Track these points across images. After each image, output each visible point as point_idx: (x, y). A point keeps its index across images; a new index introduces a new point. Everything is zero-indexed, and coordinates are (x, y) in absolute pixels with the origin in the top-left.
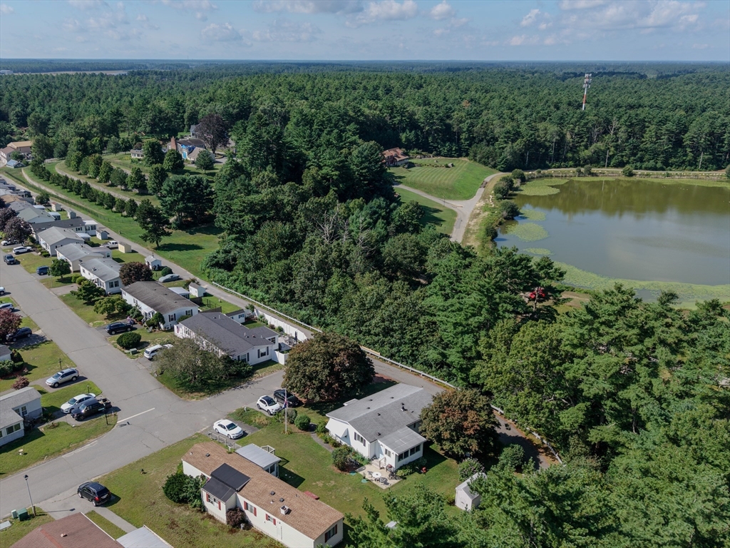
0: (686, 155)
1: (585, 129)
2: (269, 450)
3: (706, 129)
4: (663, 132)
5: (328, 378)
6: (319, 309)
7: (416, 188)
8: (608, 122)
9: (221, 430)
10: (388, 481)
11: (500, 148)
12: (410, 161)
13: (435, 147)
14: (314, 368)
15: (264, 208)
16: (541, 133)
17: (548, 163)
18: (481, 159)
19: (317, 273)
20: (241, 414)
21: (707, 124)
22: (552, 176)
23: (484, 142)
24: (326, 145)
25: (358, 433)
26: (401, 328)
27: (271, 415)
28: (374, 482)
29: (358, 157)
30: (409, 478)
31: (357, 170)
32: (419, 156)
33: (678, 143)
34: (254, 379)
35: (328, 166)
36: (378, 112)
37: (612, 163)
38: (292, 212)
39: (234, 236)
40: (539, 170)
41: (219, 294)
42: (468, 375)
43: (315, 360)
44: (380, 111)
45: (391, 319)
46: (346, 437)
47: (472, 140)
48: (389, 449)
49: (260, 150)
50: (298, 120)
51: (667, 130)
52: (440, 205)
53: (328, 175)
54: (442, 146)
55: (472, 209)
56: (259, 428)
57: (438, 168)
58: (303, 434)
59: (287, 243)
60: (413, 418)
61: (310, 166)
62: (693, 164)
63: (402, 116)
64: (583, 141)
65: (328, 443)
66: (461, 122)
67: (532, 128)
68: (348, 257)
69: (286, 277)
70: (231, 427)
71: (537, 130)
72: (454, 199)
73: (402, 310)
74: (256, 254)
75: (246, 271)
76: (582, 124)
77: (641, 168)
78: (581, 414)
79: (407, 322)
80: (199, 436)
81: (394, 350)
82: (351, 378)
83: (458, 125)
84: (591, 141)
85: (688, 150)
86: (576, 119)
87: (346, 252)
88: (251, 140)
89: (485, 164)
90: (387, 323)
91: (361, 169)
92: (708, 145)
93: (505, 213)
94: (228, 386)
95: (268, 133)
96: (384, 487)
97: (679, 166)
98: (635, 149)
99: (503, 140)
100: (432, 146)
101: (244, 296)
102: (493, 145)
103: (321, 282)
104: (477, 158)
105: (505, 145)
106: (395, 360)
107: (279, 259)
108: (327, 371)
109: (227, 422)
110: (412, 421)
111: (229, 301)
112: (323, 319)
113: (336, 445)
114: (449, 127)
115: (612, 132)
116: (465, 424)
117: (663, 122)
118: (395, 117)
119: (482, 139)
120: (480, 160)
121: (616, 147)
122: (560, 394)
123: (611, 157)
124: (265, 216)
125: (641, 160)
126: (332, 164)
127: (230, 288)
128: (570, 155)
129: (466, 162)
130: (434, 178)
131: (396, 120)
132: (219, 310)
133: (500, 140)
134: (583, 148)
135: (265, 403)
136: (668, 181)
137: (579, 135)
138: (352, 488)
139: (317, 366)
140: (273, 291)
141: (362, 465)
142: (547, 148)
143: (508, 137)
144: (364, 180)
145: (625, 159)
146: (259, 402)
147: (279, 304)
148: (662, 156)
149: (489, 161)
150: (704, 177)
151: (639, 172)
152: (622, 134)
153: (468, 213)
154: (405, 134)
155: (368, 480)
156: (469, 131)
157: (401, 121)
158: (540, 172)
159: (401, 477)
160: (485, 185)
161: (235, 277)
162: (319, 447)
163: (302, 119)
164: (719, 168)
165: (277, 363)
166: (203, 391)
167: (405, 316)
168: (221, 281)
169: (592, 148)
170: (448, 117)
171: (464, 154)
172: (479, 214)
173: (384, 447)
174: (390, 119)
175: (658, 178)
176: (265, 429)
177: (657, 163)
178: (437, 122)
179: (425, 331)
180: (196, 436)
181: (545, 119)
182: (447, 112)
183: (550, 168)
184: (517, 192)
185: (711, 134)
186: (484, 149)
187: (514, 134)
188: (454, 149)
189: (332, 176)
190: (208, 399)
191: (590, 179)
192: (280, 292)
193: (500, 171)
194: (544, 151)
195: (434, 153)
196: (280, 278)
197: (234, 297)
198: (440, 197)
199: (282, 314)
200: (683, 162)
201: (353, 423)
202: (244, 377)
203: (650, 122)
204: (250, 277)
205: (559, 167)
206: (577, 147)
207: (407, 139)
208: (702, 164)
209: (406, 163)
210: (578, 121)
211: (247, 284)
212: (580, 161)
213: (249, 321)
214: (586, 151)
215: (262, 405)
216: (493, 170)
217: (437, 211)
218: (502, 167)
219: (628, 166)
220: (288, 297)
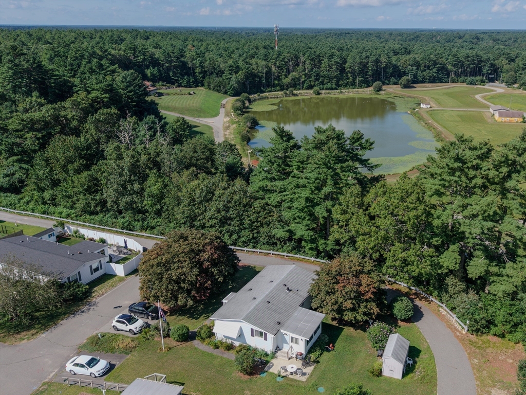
0: (348, 79)
1: (283, 63)
2: (157, 379)
3: (358, 60)
4: (333, 63)
5: (199, 278)
6: (139, 214)
7: (171, 111)
8: (297, 57)
9: (78, 370)
10: (304, 371)
11: (227, 79)
12: (158, 91)
13: (176, 80)
14: (180, 271)
15: (47, 125)
16: (254, 66)
17: (262, 88)
18: (214, 87)
19: (130, 177)
20: (97, 343)
21: (358, 57)
22: (268, 98)
23: (214, 75)
24: (89, 72)
25: (255, 328)
26: (239, 215)
27: (135, 334)
28: (290, 376)
29: (123, 82)
30: (321, 359)
31: (124, 94)
32: (164, 88)
33: (342, 70)
34: (94, 300)
35: (97, 90)
36: (123, 53)
37: (304, 87)
38: (79, 126)
39: (15, 158)
40: (258, 93)
41: (12, 218)
42: (317, 244)
43: (179, 261)
44: (124, 51)
45: (227, 209)
46: (241, 335)
47: (204, 73)
48: (295, 336)
49: (22, 77)
50: (51, 56)
51: (335, 62)
52: (196, 122)
53: (98, 98)
54: (182, 79)
55: (222, 124)
56: (127, 353)
57: (183, 96)
58: (184, 345)
59: (85, 155)
60: (301, 296)
61: (77, 91)
62: (353, 84)
63: (144, 56)
64: (283, 72)
65: (218, 348)
66: (193, 59)
67: (247, 63)
68: (158, 159)
69: (94, 187)
70: (91, 363)
71: (251, 64)
72: (205, 117)
73: (236, 197)
74: (51, 170)
75: (42, 190)
76: (281, 59)
77: (323, 89)
78: (456, 255)
79: (243, 209)
80: (49, 386)
81: (235, 237)
82: (221, 271)
83: (191, 62)
84: (288, 72)
85: (349, 75)
86: (276, 56)
87: (155, 154)
88: (10, 68)
89: (218, 91)
90: (223, 213)
91: (128, 92)
92: (360, 71)
93: (249, 124)
94: (65, 314)
95: (28, 61)
96: (304, 379)
97: (346, 85)
98: (318, 76)
99: (228, 72)
100: (172, 79)
101: (44, 216)
102: (221, 76)
103: (136, 186)
104: (211, 87)
105: (230, 76)
106: (239, 246)
107: (78, 171)
108: (196, 271)
109: (84, 359)
110: (301, 300)
111: (28, 224)
112: (146, 223)
113: (230, 347)
114: (184, 64)
115: (301, 64)
116: (362, 289)
117: (332, 56)
118: (138, 56)
119: (212, 72)
120: (214, 89)
121: (306, 75)
122: (437, 241)
123: (304, 82)
124: (51, 133)
125: (322, 83)
126: (100, 88)
127: (24, 210)
128: (276, 82)
129: (203, 90)
130: (183, 102)
131: (140, 58)
132: (21, 233)
133: (226, 72)
134: (283, 77)
135: (124, 323)
136: (341, 96)
137: (279, 67)
138: (272, 391)
139: (183, 268)
140: (79, 205)
141: (267, 362)
142: (260, 78)
143: (232, 70)
144: (132, 102)
145: (312, 83)
146: (114, 323)
147: (88, 217)
148: (334, 80)
149: (221, 89)
150: (362, 92)
151: (323, 91)
152: (308, 66)
153: (221, 126)
154: (149, 70)
155: (283, 377)
156: (201, 66)
157: (144, 60)
158: (259, 95)
159: (314, 362)
160: (224, 106)
161: (27, 199)
162: (210, 355)
163: (55, 55)
164: (368, 86)
165: (115, 276)
166: (34, 328)
167: (240, 204)
168: (11, 205)
169: (290, 77)
170: (182, 56)
171: (200, 85)
172: (229, 126)
173: (289, 335)
174: (134, 58)
175: (335, 94)
176: (135, 353)
177: (332, 85)
178: (175, 59)
179: (262, 214)
180: (45, 387)
181: (254, 57)
182: (181, 52)
183: (264, 92)
184: (249, 110)
185: (360, 63)
186: (215, 80)
187: (235, 68)
188: (191, 81)
189: (102, 99)
190: (44, 335)
191: (293, 98)
192: (88, 204)
193: (230, 96)
194: (258, 80)
195: (176, 84)
196: (86, 190)
197: (31, 219)
198: (193, 116)
199: (97, 226)
200: (347, 83)
201: (248, 319)
202: (81, 300)
203: (323, 57)
204: (47, 195)
205: (270, 91)
206: (280, 76)
207: (152, 75)
208: (359, 84)
209: (156, 93)
210: (278, 57)
211: (44, 203)
212: (284, 86)
213: (61, 238)
214: (287, 79)
215: (120, 326)
216: (225, 95)
217: (195, 126)
218: (231, 93)
219: (315, 88)
220: (99, 208)
